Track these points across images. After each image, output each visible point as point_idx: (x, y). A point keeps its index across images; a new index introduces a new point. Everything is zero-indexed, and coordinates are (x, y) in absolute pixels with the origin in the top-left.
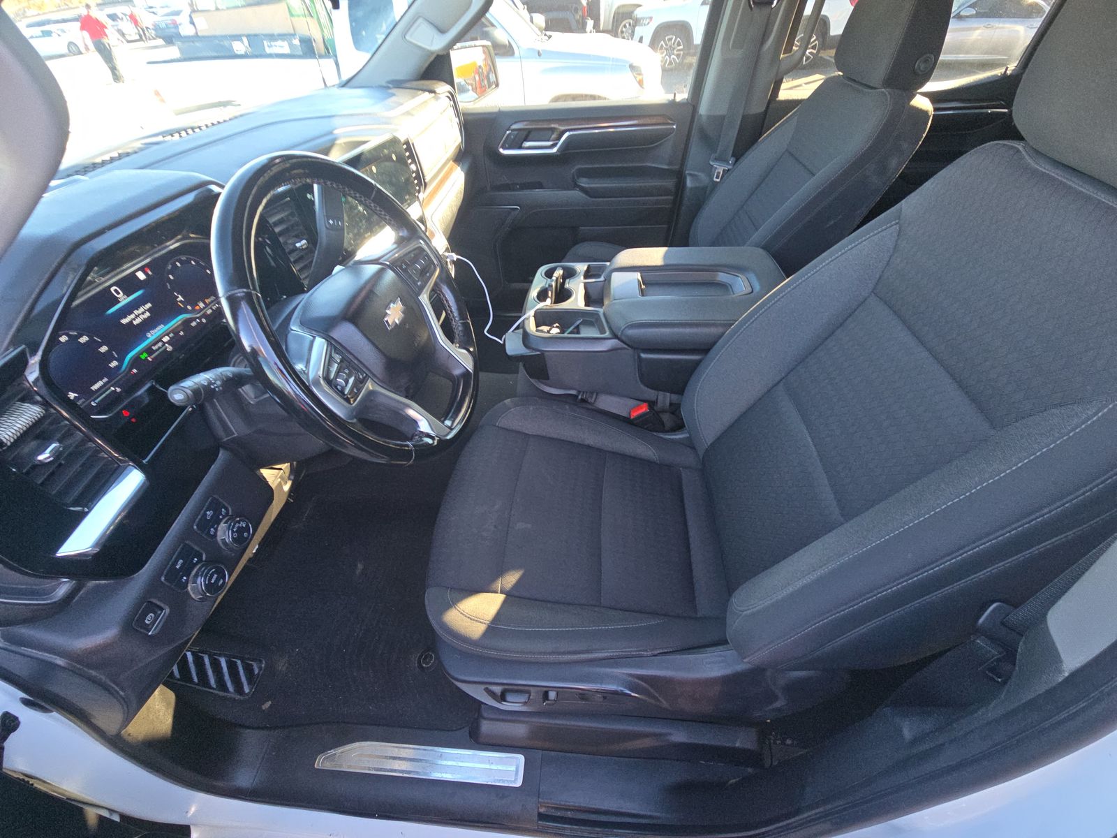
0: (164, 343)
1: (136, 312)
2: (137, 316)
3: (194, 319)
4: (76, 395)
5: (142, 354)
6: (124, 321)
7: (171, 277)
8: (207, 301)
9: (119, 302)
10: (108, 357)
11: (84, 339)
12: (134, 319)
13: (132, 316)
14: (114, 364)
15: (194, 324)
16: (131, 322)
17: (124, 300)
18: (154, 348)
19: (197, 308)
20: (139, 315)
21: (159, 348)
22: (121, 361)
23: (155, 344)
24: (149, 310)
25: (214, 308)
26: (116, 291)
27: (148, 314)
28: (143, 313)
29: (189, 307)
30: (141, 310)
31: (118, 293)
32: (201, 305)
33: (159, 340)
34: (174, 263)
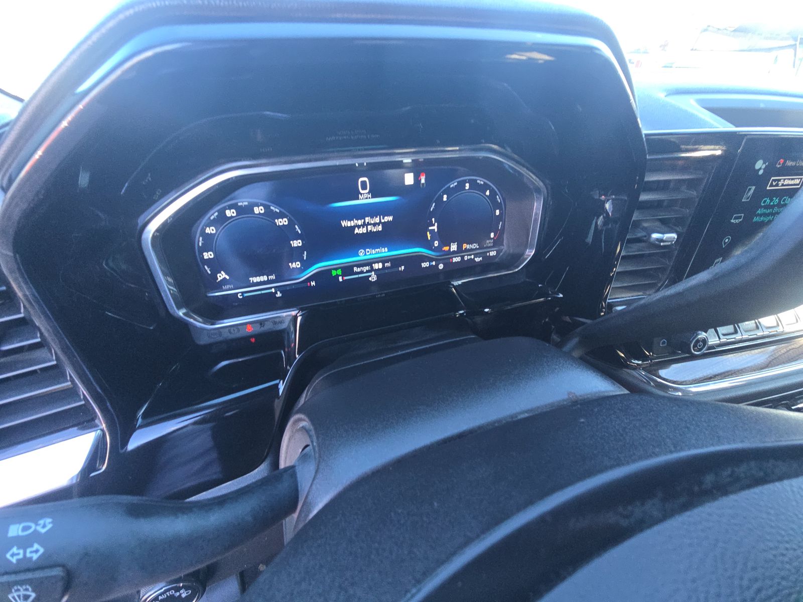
0: (372, 270)
1: (367, 219)
2: (365, 225)
3: (430, 259)
4: (228, 277)
5: (336, 269)
6: (345, 223)
7: (445, 198)
8: (465, 246)
9: (358, 198)
10: (295, 254)
11: (282, 222)
12: (359, 227)
13: (360, 222)
14: (296, 265)
15: (425, 265)
16: (353, 228)
17: (365, 199)
18: (355, 269)
19: (446, 248)
20: (369, 224)
21: (362, 272)
22: (306, 265)
23: (358, 266)
24: (384, 224)
25: (466, 258)
26: (364, 183)
27: (380, 228)
28: (375, 225)
29: (436, 244)
30: (377, 220)
31: (364, 188)
32: (454, 247)
33: (369, 263)
34: (465, 182)
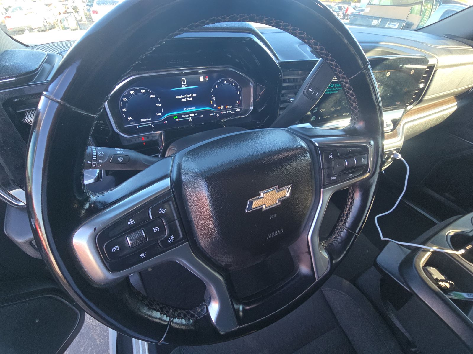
0: (190, 117)
1: (186, 95)
2: (185, 98)
3: (213, 112)
4: (132, 119)
5: (175, 116)
6: (177, 97)
7: (217, 86)
8: (227, 107)
9: (182, 87)
10: (158, 110)
11: (153, 96)
12: (183, 98)
13: (183, 96)
14: (159, 114)
15: (211, 115)
16: (181, 99)
17: (185, 87)
18: (183, 116)
19: (219, 108)
20: (187, 97)
21: (186, 117)
22: (163, 114)
23: (184, 115)
24: (193, 97)
25: (228, 112)
26: (184, 80)
27: (191, 99)
28: (189, 97)
29: (215, 106)
30: (190, 96)
31: (184, 82)
32: (222, 107)
33: (188, 113)
34: (224, 80)
